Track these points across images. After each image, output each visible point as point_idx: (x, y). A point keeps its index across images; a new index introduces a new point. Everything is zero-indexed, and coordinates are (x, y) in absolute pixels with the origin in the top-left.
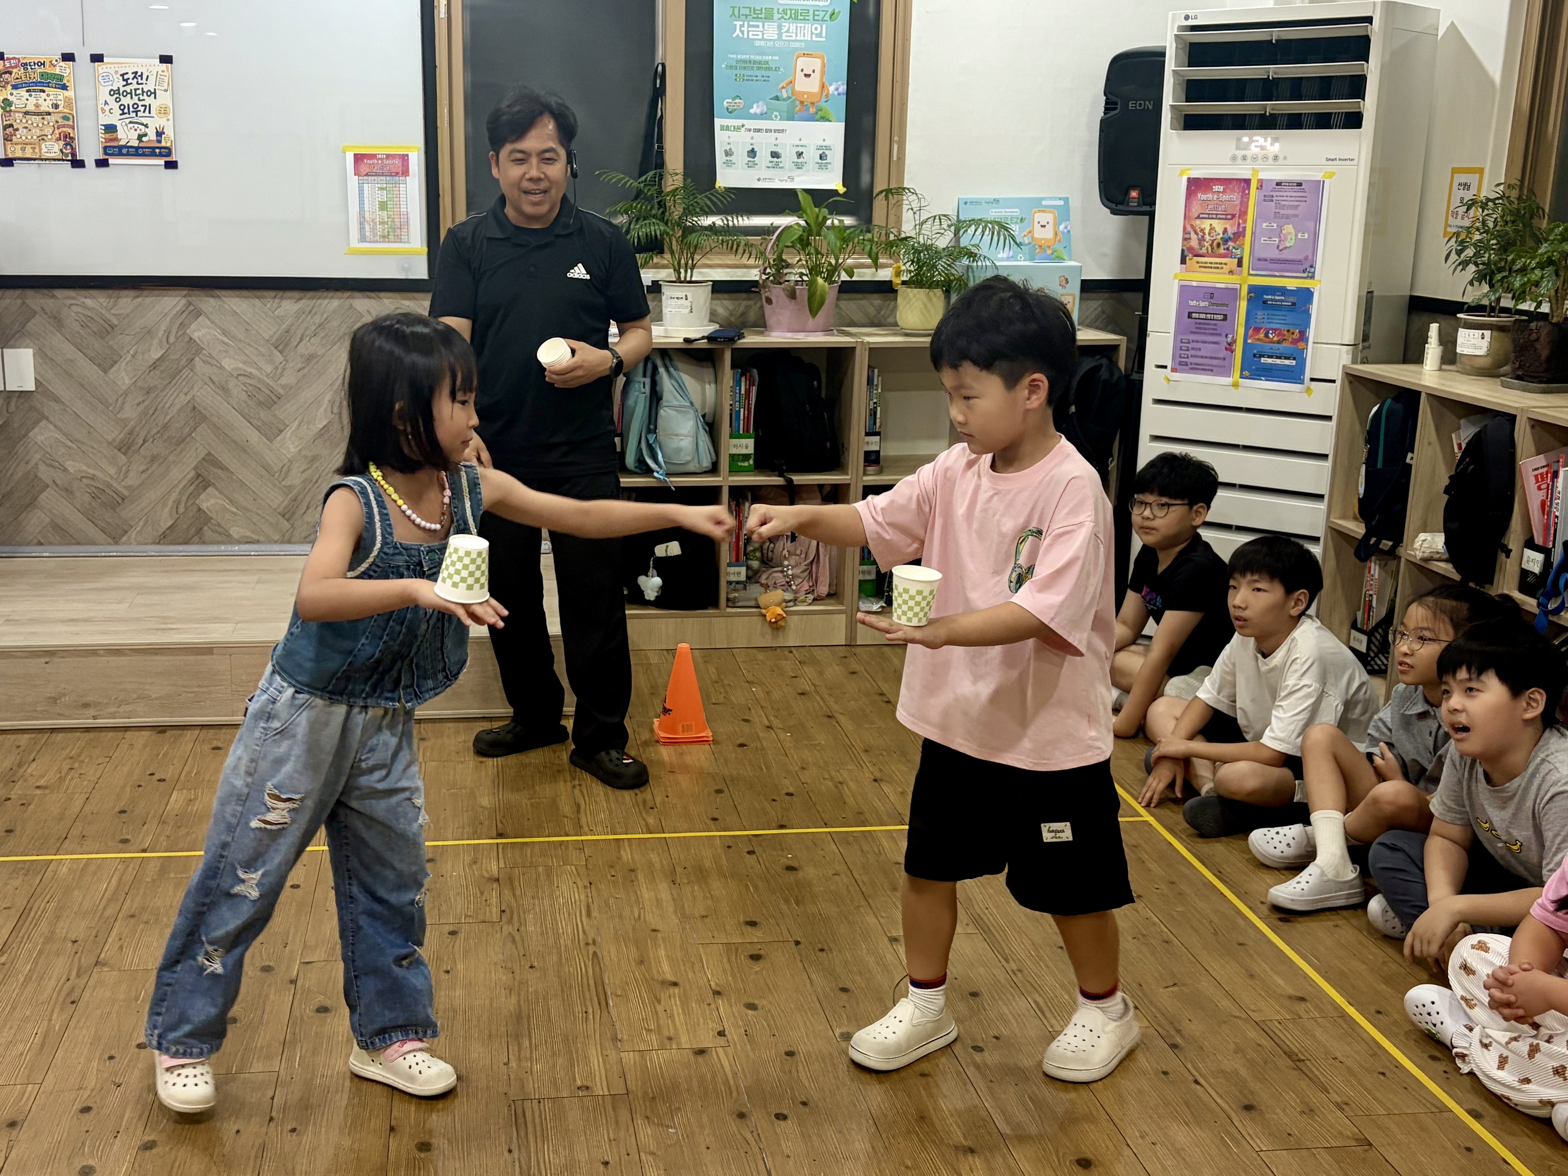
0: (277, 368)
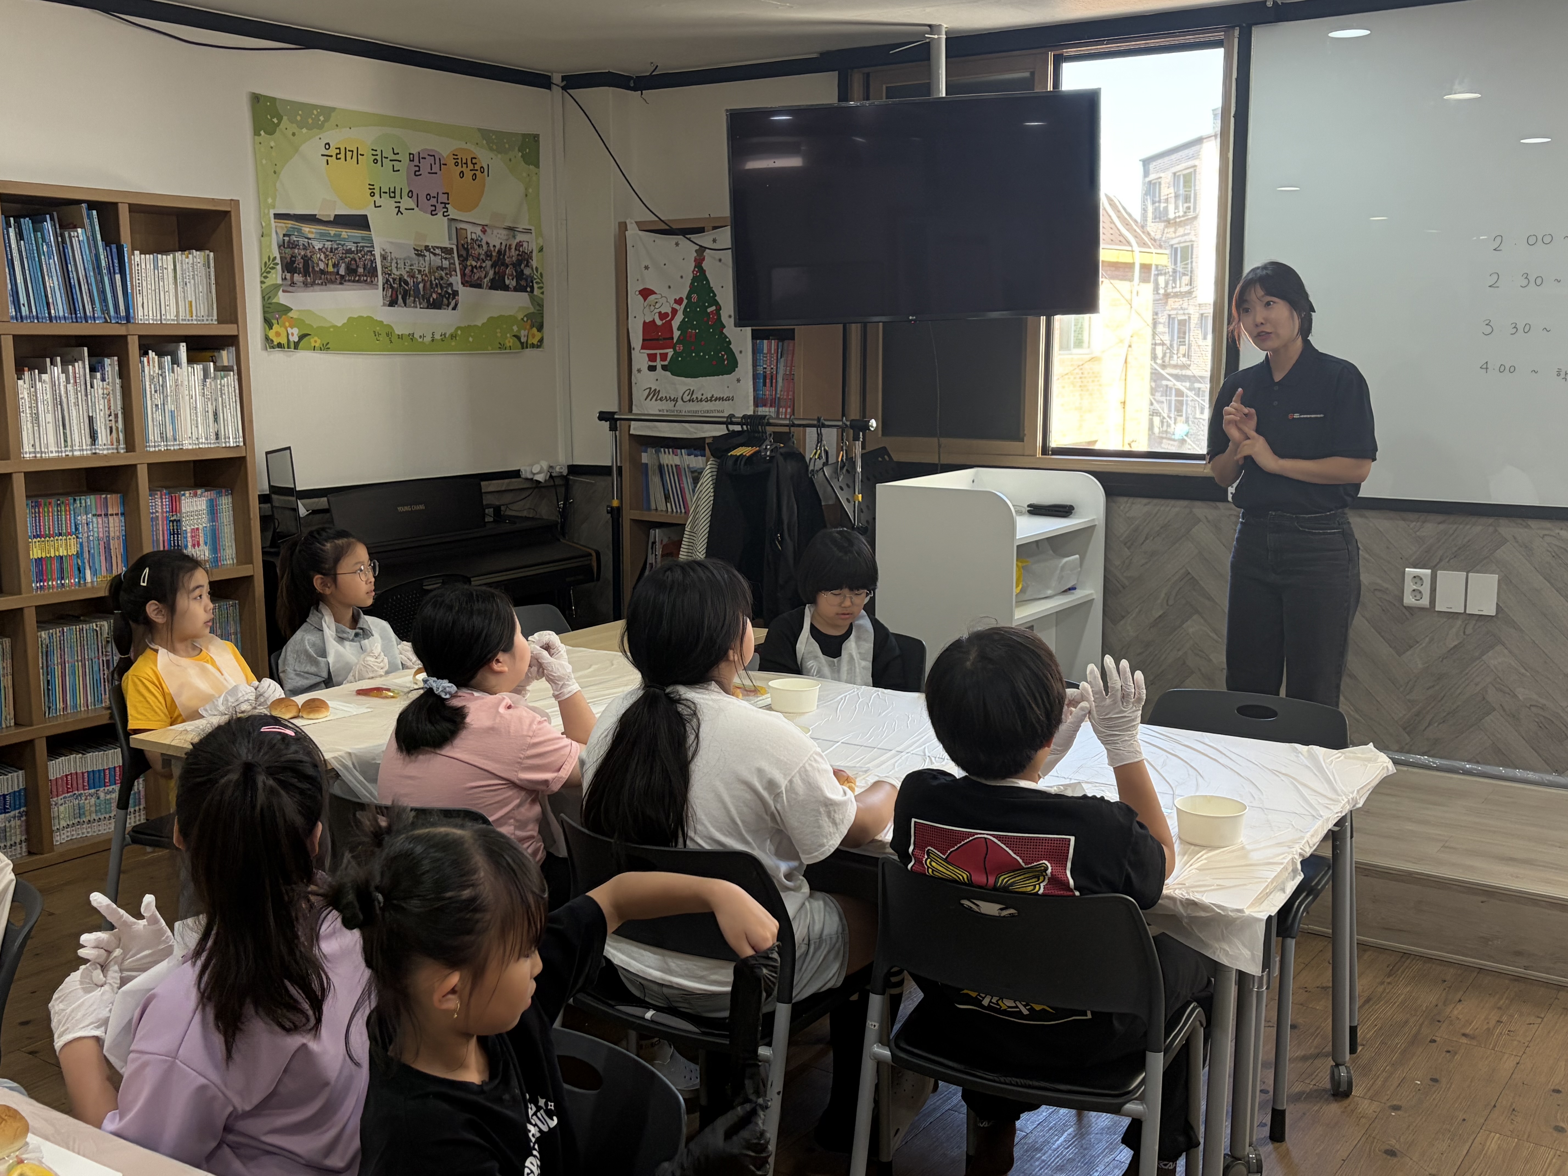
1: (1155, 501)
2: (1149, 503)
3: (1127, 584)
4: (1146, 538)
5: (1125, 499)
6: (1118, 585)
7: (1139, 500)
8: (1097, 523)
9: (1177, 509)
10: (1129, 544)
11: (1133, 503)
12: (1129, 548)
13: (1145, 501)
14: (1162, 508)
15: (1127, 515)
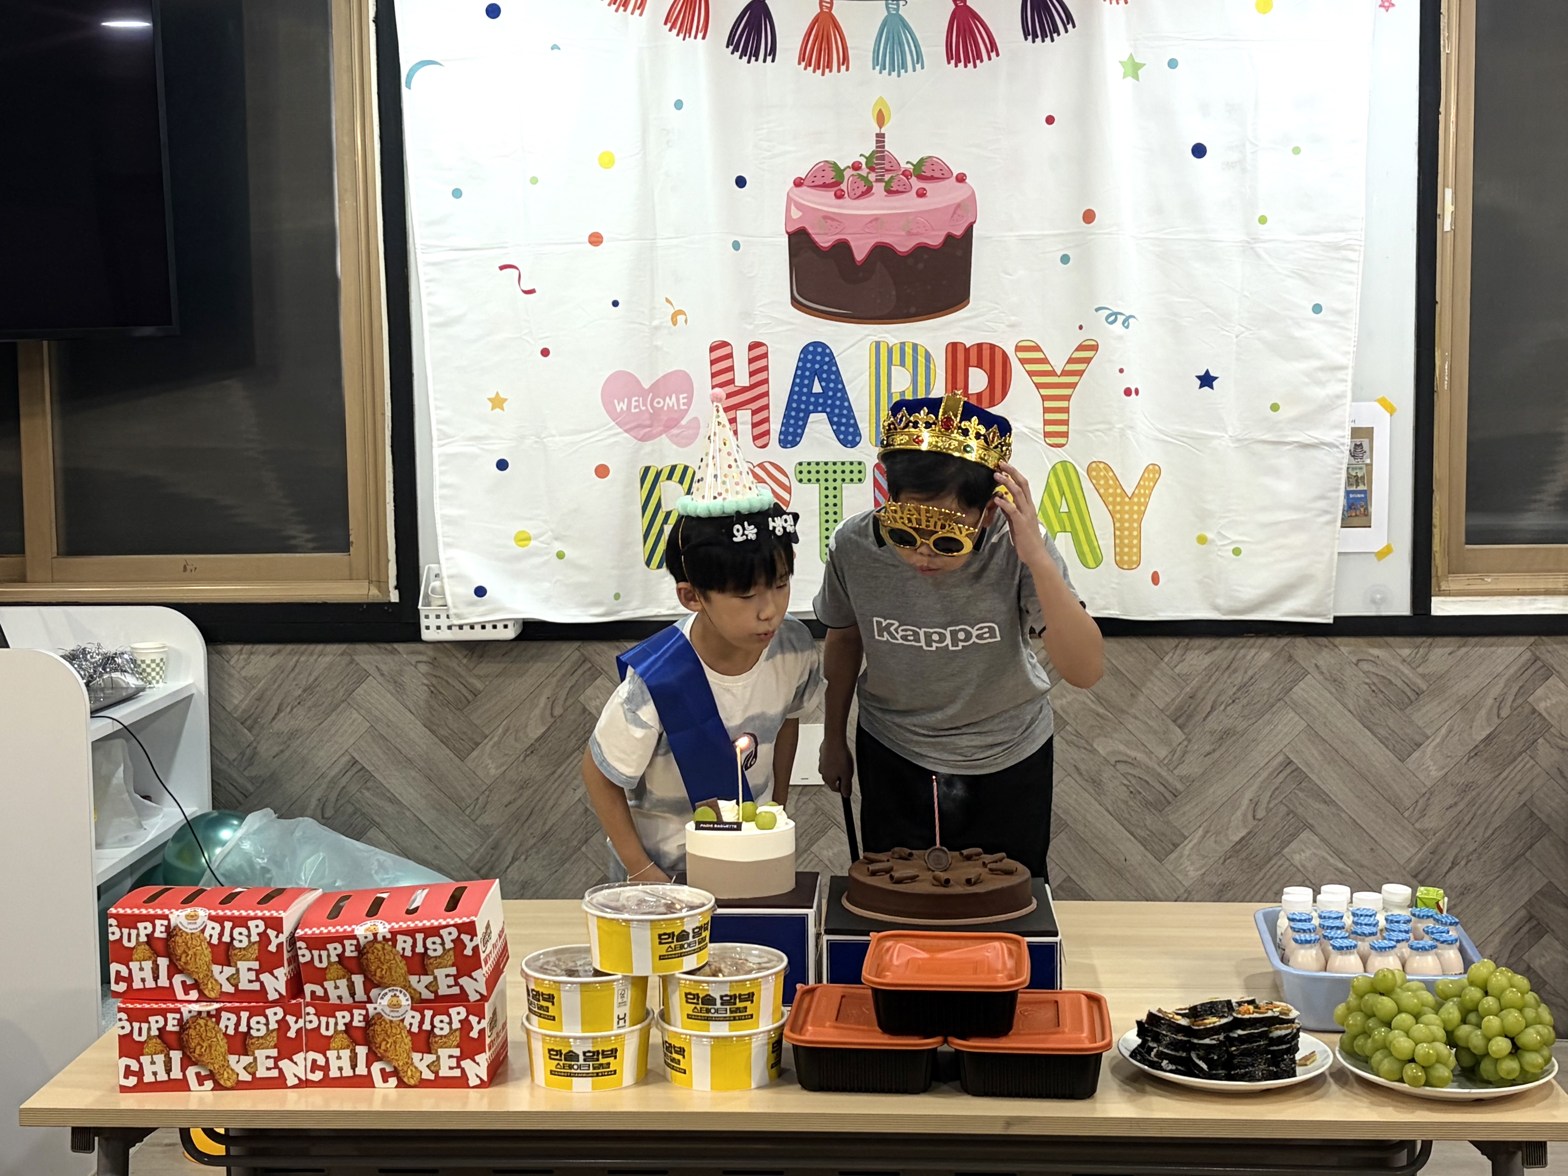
0: (1174, 752)
1: (289, 647)
2: (279, 651)
3: (251, 788)
4: (279, 710)
5: (238, 647)
6: (236, 793)
7: (261, 647)
8: (194, 691)
9: (328, 659)
10: (249, 722)
11: (252, 653)
12: (250, 729)
13: (272, 648)
14: (303, 659)
15: (243, 673)
